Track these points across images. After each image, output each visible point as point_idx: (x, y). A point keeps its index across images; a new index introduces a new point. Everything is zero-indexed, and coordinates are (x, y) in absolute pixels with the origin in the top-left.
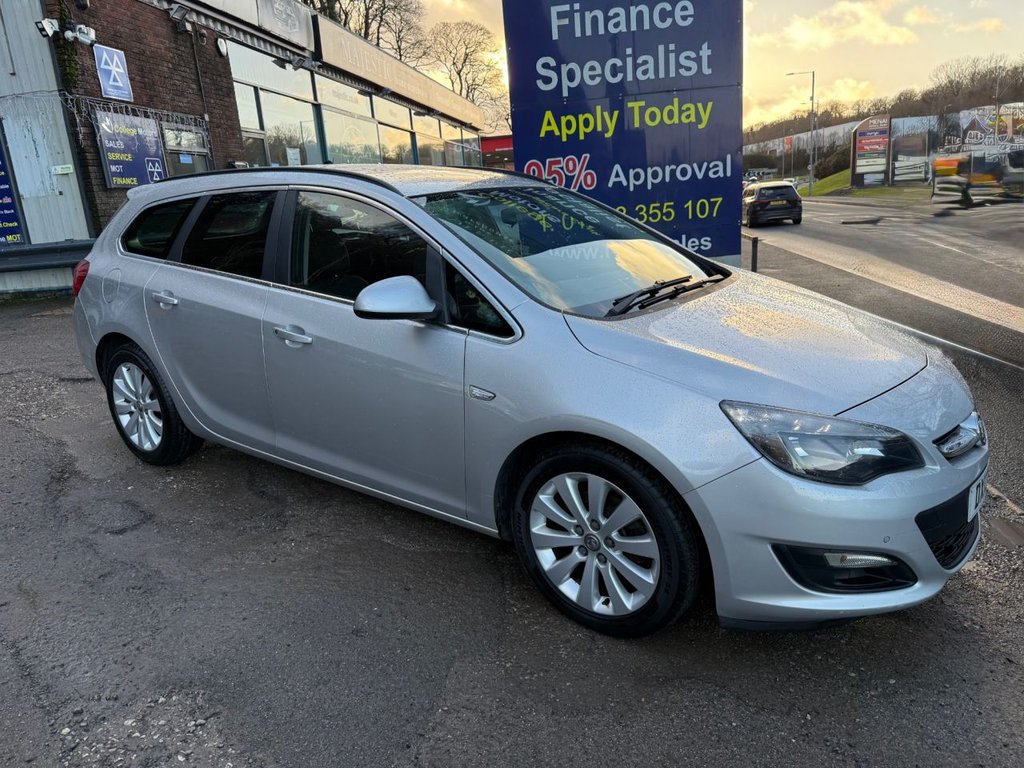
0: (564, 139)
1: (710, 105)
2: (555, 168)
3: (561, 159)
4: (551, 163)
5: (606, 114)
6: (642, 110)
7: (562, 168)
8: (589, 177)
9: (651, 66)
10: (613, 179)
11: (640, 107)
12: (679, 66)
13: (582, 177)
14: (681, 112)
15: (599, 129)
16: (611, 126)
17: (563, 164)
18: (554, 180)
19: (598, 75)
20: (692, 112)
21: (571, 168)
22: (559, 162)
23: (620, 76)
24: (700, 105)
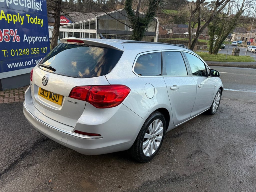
0: (9, 22)
1: (43, 20)
2: (6, 33)
3: (8, 30)
4: (5, 31)
5: (20, 16)
6: (30, 17)
7: (9, 33)
8: (18, 38)
9: (30, 4)
10: (24, 39)
11: (29, 17)
12: (36, 7)
13: (16, 37)
14: (38, 21)
15: (19, 21)
16: (22, 21)
17: (9, 32)
18: (7, 37)
19: (17, 2)
20: (40, 21)
21: (12, 34)
22: (8, 31)
23: (23, 4)
24: (41, 19)
